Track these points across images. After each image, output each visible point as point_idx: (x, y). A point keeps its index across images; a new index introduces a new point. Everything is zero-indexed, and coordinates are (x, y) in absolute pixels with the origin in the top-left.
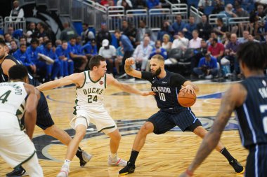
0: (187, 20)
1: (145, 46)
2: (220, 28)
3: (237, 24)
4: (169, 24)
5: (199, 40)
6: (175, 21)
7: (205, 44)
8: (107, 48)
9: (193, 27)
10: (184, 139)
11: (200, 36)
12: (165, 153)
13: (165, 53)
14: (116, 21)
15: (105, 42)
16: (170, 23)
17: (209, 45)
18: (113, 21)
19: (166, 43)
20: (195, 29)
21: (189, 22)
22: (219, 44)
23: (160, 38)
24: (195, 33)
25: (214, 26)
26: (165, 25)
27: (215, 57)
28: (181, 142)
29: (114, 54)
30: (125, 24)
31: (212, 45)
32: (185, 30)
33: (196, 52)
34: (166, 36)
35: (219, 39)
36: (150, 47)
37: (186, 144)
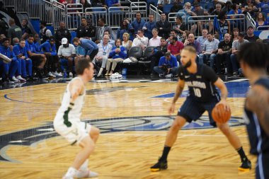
0: (146, 18)
1: (105, 44)
2: (179, 26)
3: (196, 23)
4: (128, 22)
5: (159, 38)
6: (135, 19)
7: (165, 43)
8: (66, 46)
9: (152, 26)
10: (145, 138)
11: (159, 35)
12: (126, 153)
13: (125, 52)
14: (75, 19)
15: (65, 41)
16: (130, 21)
17: (169, 43)
18: (72, 19)
19: (126, 42)
20: (154, 27)
21: (148, 20)
22: (178, 43)
23: (120, 36)
24: (154, 31)
25: (173, 24)
26: (124, 23)
27: (175, 56)
28: (142, 142)
29: (74, 53)
30: (85, 22)
31: (172, 44)
32: (144, 28)
33: (156, 50)
34: (126, 35)
35: (178, 37)
36: (109, 46)
37: (147, 144)
